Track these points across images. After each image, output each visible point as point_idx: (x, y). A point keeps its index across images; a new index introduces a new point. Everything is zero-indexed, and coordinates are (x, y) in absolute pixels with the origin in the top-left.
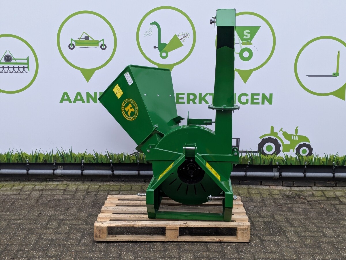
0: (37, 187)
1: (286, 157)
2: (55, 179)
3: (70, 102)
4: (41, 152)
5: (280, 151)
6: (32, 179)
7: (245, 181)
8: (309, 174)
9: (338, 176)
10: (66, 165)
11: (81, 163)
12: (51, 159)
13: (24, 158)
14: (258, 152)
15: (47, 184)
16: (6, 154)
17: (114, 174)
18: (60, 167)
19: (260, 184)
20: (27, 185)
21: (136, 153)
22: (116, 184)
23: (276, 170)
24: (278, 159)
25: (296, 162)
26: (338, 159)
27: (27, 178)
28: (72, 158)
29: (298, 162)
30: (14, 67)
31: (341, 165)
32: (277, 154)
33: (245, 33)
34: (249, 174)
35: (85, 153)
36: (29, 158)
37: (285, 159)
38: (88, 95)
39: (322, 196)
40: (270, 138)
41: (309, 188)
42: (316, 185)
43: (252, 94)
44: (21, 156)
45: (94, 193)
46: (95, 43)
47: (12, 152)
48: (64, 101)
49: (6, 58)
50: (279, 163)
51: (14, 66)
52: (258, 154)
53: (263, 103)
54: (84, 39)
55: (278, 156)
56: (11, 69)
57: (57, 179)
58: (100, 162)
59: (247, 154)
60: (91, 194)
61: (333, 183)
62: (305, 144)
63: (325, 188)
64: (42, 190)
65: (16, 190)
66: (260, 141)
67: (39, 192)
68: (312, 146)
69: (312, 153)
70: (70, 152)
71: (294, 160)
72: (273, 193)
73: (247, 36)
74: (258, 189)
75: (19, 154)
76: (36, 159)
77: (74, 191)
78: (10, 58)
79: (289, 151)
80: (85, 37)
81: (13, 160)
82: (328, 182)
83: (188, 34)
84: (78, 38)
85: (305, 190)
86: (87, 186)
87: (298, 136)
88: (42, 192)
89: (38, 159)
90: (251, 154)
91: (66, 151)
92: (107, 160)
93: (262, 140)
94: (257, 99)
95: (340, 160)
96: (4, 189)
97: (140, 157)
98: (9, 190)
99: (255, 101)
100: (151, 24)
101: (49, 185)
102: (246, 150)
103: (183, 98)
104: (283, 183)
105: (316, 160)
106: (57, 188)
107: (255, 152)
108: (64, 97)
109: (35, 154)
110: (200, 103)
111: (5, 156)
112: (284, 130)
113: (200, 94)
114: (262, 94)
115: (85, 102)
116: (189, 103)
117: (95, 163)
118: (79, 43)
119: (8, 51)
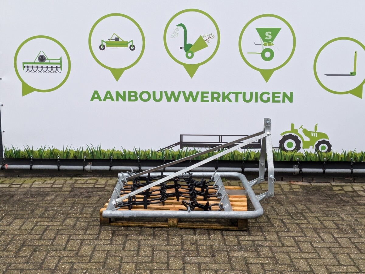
0: (68, 182)
1: (306, 153)
2: (85, 175)
3: (100, 100)
4: (72, 148)
5: (301, 147)
6: (62, 175)
7: (267, 177)
8: (328, 170)
9: (356, 171)
10: (95, 161)
11: (110, 159)
12: (81, 156)
13: (55, 155)
14: (279, 148)
15: (77, 178)
16: (38, 150)
17: (141, 169)
18: (90, 163)
19: (281, 180)
20: (58, 180)
21: (162, 149)
23: (296, 166)
24: (298, 156)
25: (316, 158)
26: (356, 156)
27: (58, 173)
28: (102, 155)
29: (318, 158)
31: (359, 161)
32: (298, 150)
33: (267, 34)
35: (114, 149)
36: (61, 154)
37: (305, 155)
38: (118, 93)
39: (340, 190)
40: (290, 135)
41: (328, 183)
42: (335, 181)
43: (273, 93)
44: (53, 153)
46: (124, 44)
47: (44, 149)
48: (94, 100)
49: (40, 58)
50: (299, 159)
51: (47, 66)
52: (279, 150)
53: (284, 101)
54: (114, 41)
55: (298, 152)
56: (45, 69)
57: (87, 175)
58: (127, 158)
61: (351, 179)
62: (324, 140)
63: (343, 184)
64: (74, 184)
65: (48, 184)
66: (281, 138)
67: (71, 185)
68: (331, 143)
69: (331, 150)
70: (99, 148)
71: (313, 156)
72: (293, 187)
73: (268, 37)
74: (280, 185)
75: (51, 150)
76: (67, 155)
77: (103, 185)
78: (44, 58)
79: (308, 148)
80: (115, 38)
81: (45, 156)
82: (346, 178)
83: (212, 35)
84: (109, 39)
85: (324, 185)
87: (317, 133)
89: (69, 155)
91: (96, 148)
92: (134, 156)
93: (283, 137)
94: (279, 97)
95: (358, 156)
96: (37, 183)
97: (166, 153)
98: (41, 184)
99: (276, 99)
100: (177, 26)
101: (78, 180)
103: (207, 97)
104: (303, 179)
105: (335, 156)
106: (87, 182)
107: (276, 148)
108: (95, 96)
109: (66, 151)
110: (224, 101)
111: (37, 153)
112: (304, 127)
113: (224, 93)
114: (283, 92)
115: (114, 101)
116: (214, 102)
117: (123, 160)
118: (109, 44)
119: (42, 52)
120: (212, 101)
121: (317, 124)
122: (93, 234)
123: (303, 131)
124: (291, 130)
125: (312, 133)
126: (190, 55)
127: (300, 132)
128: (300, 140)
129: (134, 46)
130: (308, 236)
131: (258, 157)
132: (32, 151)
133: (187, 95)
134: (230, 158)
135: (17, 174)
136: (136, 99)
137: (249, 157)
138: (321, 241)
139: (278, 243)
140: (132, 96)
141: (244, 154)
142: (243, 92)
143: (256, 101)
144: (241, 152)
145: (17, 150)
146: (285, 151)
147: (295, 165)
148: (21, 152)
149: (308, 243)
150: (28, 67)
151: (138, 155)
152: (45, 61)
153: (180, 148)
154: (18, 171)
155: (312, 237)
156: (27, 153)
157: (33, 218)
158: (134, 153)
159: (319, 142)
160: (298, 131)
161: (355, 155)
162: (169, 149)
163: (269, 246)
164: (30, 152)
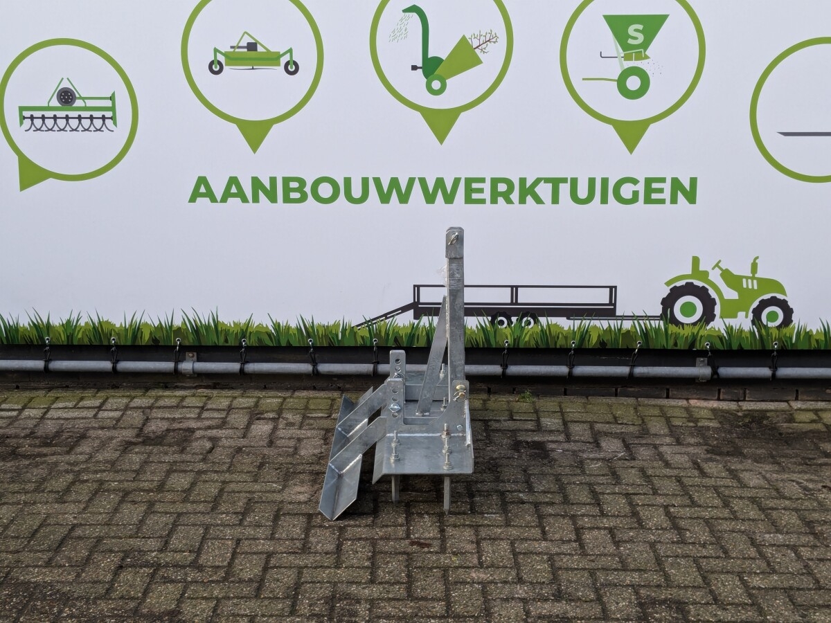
0: (138, 402)
1: (730, 330)
2: (178, 384)
3: (213, 200)
4: (146, 319)
5: (715, 315)
6: (125, 384)
7: (630, 389)
8: (785, 372)
10: (203, 350)
11: (240, 346)
12: (168, 337)
13: (106, 335)
14: (661, 317)
15: (160, 393)
16: (63, 324)
17: (317, 370)
18: (191, 355)
19: (665, 396)
20: (113, 396)
21: (369, 321)
22: (322, 394)
23: (703, 361)
24: (709, 336)
25: (753, 342)
27: (113, 380)
28: (219, 334)
29: (757, 342)
30: (80, 118)
32: (708, 323)
33: (631, 31)
34: (639, 370)
35: (249, 322)
36: (118, 334)
37: (725, 335)
38: (256, 183)
39: (813, 421)
40: (689, 285)
41: (782, 403)
42: (800, 397)
43: (647, 179)
44: (98, 330)
45: (271, 415)
46: (271, 59)
47: (78, 321)
48: (198, 199)
49: (61, 95)
50: (711, 344)
51: (80, 116)
52: (662, 322)
53: (674, 200)
54: (246, 50)
55: (708, 328)
56: (74, 123)
57: (184, 385)
58: (284, 343)
59: (634, 323)
60: (266, 415)
62: (774, 298)
63: (821, 405)
64: (151, 408)
65: (89, 408)
66: (666, 292)
67: (143, 412)
68: (791, 304)
69: (792, 321)
70: (214, 320)
71: (747, 338)
72: (696, 415)
73: (635, 38)
74: (661, 408)
75: (93, 324)
76: (135, 337)
77: (224, 410)
78: (71, 95)
79: (736, 317)
80: (248, 43)
81: (79, 339)
83: (493, 33)
84: (232, 47)
85: (773, 408)
86: (255, 400)
87: (757, 279)
88: (148, 411)
89: (139, 336)
90: (645, 324)
91: (205, 318)
92: (300, 338)
93: (671, 290)
94: (661, 191)
96: (61, 405)
97: (380, 331)
98: (71, 408)
99: (654, 196)
100: (405, 11)
101: (164, 396)
102: (632, 315)
103: (481, 191)
104: (719, 394)
105: (802, 337)
106: (184, 404)
107: (654, 318)
108: (199, 189)
109: (131, 325)
110: (522, 201)
111: (61, 330)
112: (723, 266)
113: (523, 181)
114: (673, 179)
115: (248, 202)
116: (497, 203)
117: (274, 347)
118: (234, 58)
119: (65, 81)
120: (494, 201)
121: (757, 258)
122: (184, 552)
123: (721, 275)
124: (690, 273)
125: (744, 280)
126: (436, 85)
127: (715, 277)
128: (713, 297)
129: (295, 64)
130: (734, 555)
131: (608, 340)
132: (48, 325)
133: (431, 188)
134: (537, 342)
135: (14, 382)
136: (303, 198)
137: (587, 339)
138: (768, 570)
139: (656, 578)
140: (294, 190)
141: (574, 333)
142: (571, 179)
143: (604, 200)
144: (566, 328)
145: (11, 324)
146: (677, 326)
147: (702, 359)
148: (21, 330)
149: (733, 578)
150: (32, 118)
151: (309, 335)
152: (74, 102)
153: (415, 318)
154: (15, 375)
155: (745, 558)
156: (35, 332)
157: (41, 503)
158: (299, 330)
159: (762, 302)
160: (708, 276)
162: (387, 321)
163: (632, 586)
164: (42, 329)
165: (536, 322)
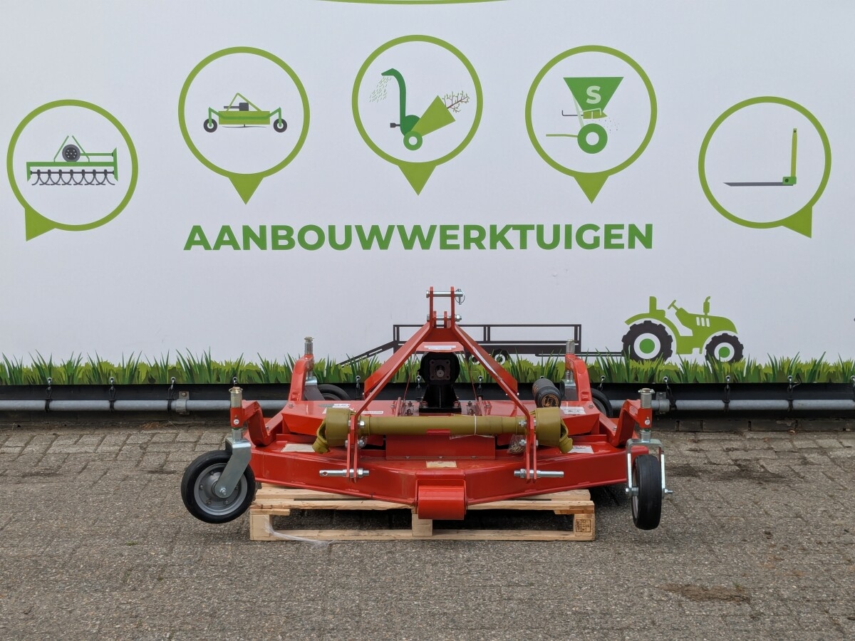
0: (135, 439)
1: (685, 364)
2: (174, 422)
3: (207, 247)
4: (143, 360)
5: (672, 351)
6: (121, 423)
8: (736, 404)
9: (801, 406)
10: (195, 390)
11: (232, 384)
12: (164, 376)
13: (104, 375)
14: (625, 352)
15: (155, 431)
16: (64, 365)
18: (184, 394)
20: (110, 434)
21: (352, 359)
23: (663, 395)
24: (667, 371)
25: (707, 376)
26: (800, 369)
27: (111, 418)
28: (212, 373)
29: (712, 376)
31: (806, 381)
32: (665, 359)
33: (589, 92)
35: (240, 361)
36: (117, 375)
37: (681, 369)
38: (247, 231)
40: (648, 323)
42: (753, 427)
43: (606, 225)
44: (98, 370)
46: (262, 118)
47: (78, 362)
48: (193, 246)
49: (66, 152)
50: (669, 378)
51: (83, 170)
52: (623, 358)
53: (632, 245)
54: (238, 110)
55: (666, 363)
56: (78, 177)
58: (272, 381)
59: (598, 359)
61: (789, 424)
62: (725, 335)
63: (771, 435)
64: (147, 443)
65: (88, 444)
66: (626, 329)
68: (741, 340)
69: (742, 356)
70: (207, 359)
71: (702, 372)
73: (594, 98)
75: (93, 364)
76: (132, 376)
77: (216, 444)
78: (76, 152)
79: (691, 352)
80: (240, 104)
81: (80, 379)
82: (778, 422)
84: (225, 107)
87: (709, 317)
89: (136, 375)
90: (607, 360)
91: (199, 358)
92: (288, 376)
93: (631, 328)
94: (619, 236)
95: (804, 370)
96: (61, 442)
97: (362, 369)
98: (71, 445)
99: (614, 241)
101: (159, 434)
102: (596, 351)
103: (455, 237)
104: (678, 426)
105: (752, 371)
106: (178, 439)
107: (616, 354)
108: (194, 237)
109: (128, 365)
110: (493, 246)
111: (62, 371)
112: (678, 305)
113: (493, 228)
114: (630, 225)
115: (239, 249)
116: (469, 248)
117: (263, 384)
118: (227, 117)
119: (70, 138)
120: (467, 247)
121: (709, 298)
123: (676, 314)
124: (648, 312)
125: (698, 318)
126: (413, 141)
127: (671, 315)
128: (669, 334)
132: (51, 367)
133: (409, 235)
135: (16, 422)
136: (291, 245)
137: (554, 374)
140: (282, 238)
141: (543, 368)
142: (538, 226)
143: (568, 246)
144: (535, 364)
145: (15, 365)
146: (637, 361)
148: (24, 371)
150: (39, 173)
154: (18, 414)
156: (38, 373)
158: (287, 368)
159: (714, 338)
160: (664, 315)
161: (796, 367)
162: (369, 359)
164: (44, 369)
165: (507, 358)
